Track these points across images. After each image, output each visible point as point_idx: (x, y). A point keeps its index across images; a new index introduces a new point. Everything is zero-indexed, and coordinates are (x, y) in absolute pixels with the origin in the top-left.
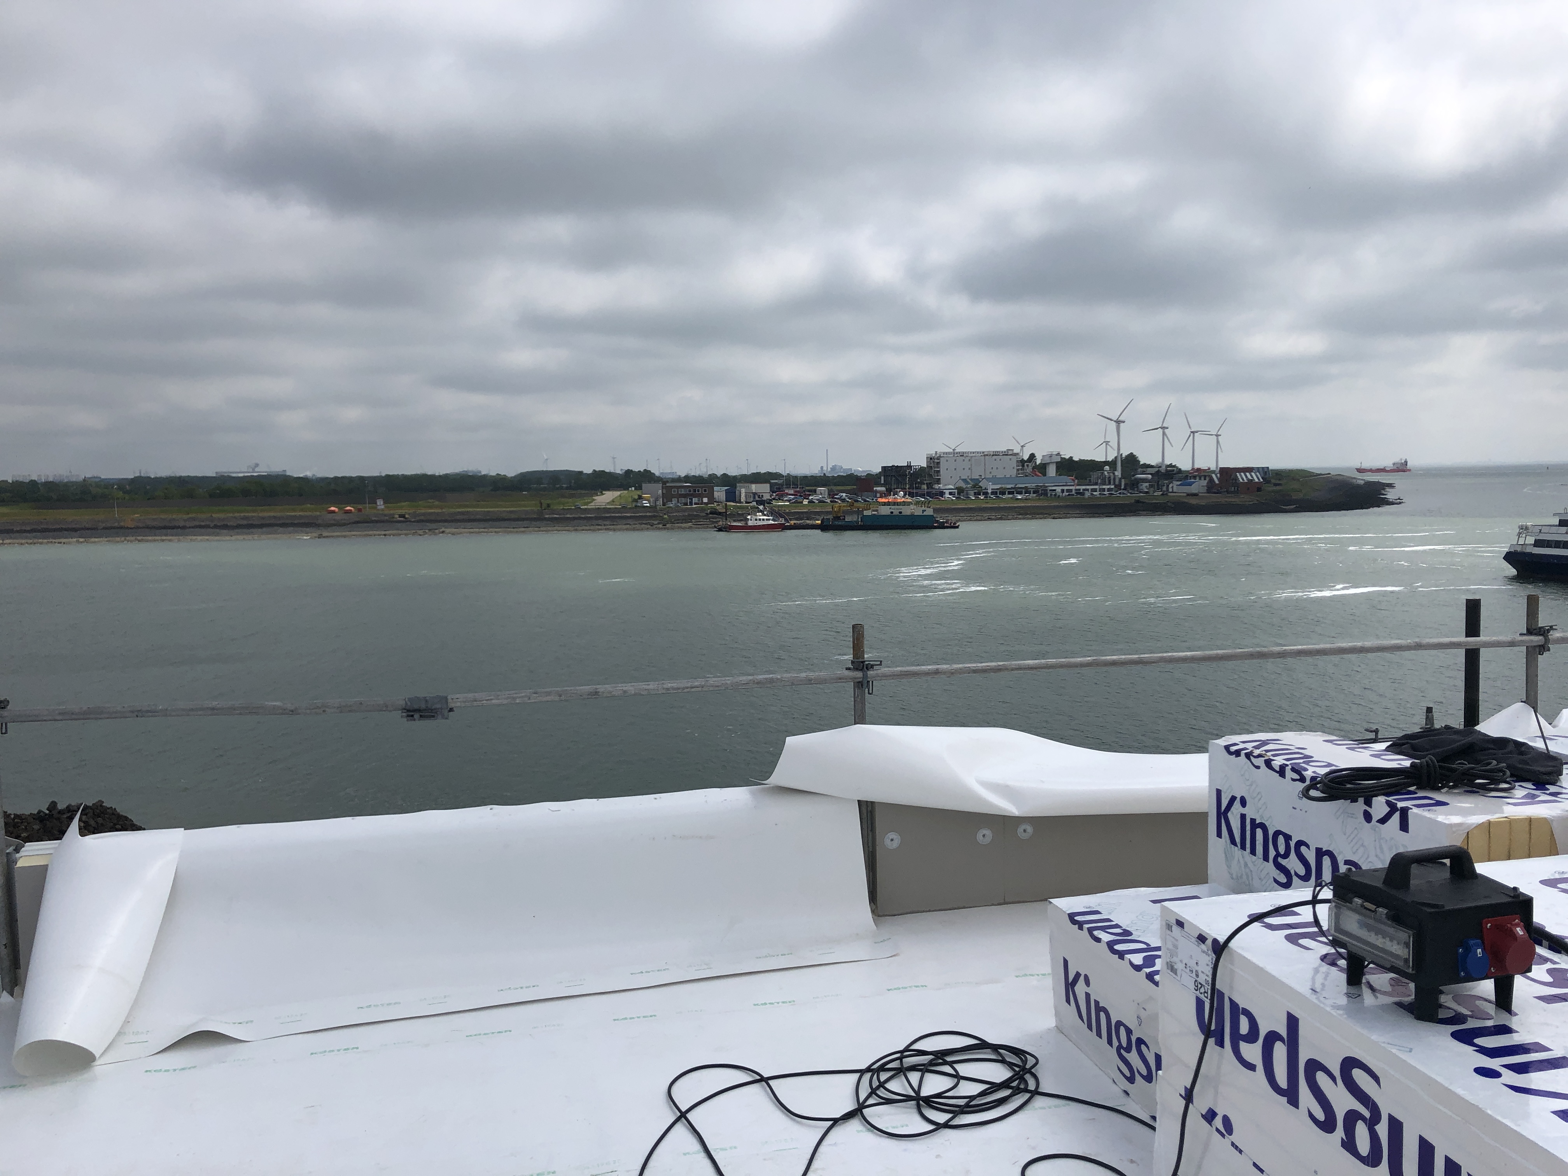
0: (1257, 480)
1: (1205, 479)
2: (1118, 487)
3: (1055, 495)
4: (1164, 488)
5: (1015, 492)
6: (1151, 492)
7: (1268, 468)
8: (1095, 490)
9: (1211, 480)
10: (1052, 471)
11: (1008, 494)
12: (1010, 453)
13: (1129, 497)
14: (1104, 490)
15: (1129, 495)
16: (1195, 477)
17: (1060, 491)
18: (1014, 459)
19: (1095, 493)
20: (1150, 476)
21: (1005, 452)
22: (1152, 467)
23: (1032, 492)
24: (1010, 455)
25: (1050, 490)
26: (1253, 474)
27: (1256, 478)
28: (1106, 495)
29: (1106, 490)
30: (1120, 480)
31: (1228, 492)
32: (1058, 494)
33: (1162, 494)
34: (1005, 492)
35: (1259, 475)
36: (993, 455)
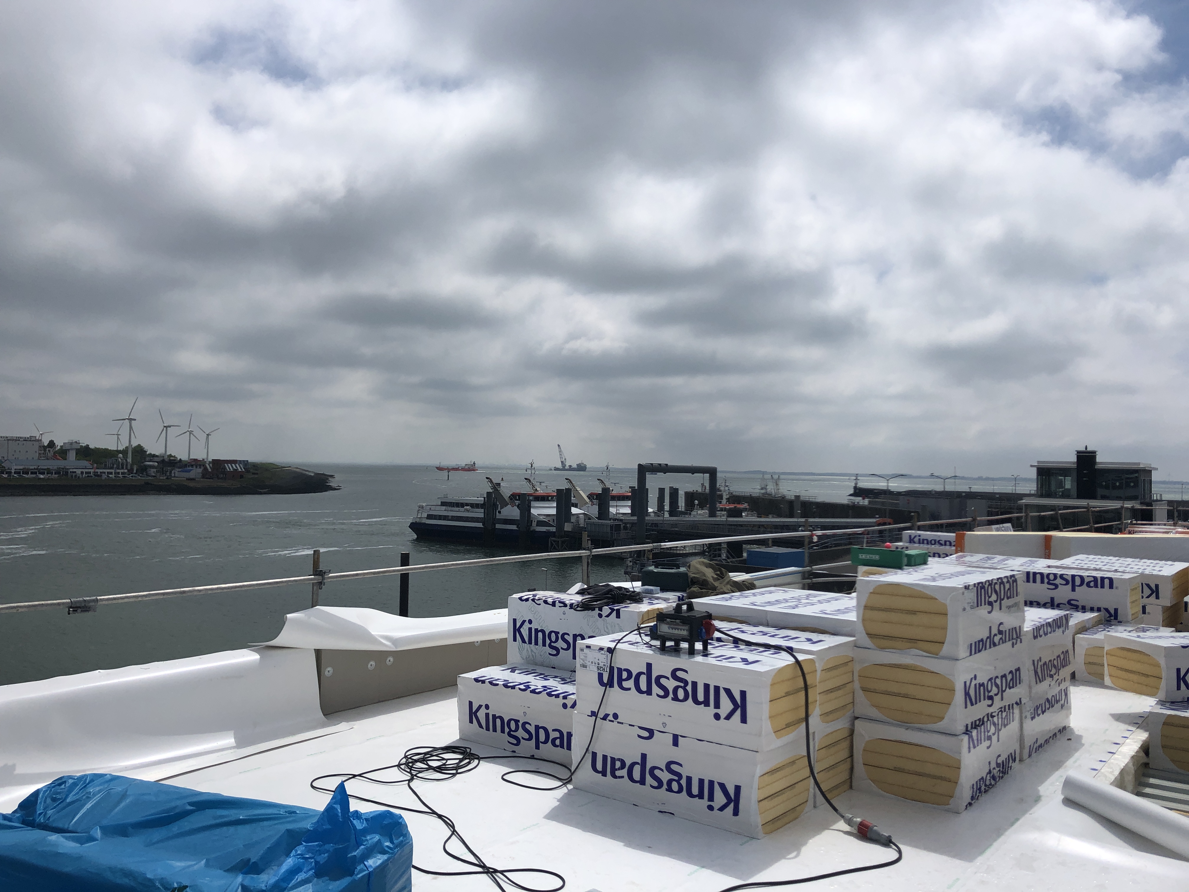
0: (240, 470)
1: (200, 468)
2: (130, 471)
3: (75, 476)
4: (168, 474)
5: (38, 473)
6: (158, 476)
7: (248, 461)
8: (111, 473)
9: (206, 468)
10: (72, 455)
11: (31, 474)
12: (33, 439)
13: (140, 479)
14: (118, 473)
15: (140, 478)
16: (192, 466)
17: (80, 473)
18: (37, 444)
19: (110, 476)
20: (156, 464)
21: (28, 438)
22: (157, 456)
23: (54, 473)
24: (33, 441)
25: (71, 472)
26: (237, 465)
27: (240, 468)
28: (120, 477)
29: (120, 473)
30: (132, 465)
31: (218, 478)
32: (78, 475)
33: (167, 478)
34: (28, 472)
35: (242, 466)
36: (16, 440)
